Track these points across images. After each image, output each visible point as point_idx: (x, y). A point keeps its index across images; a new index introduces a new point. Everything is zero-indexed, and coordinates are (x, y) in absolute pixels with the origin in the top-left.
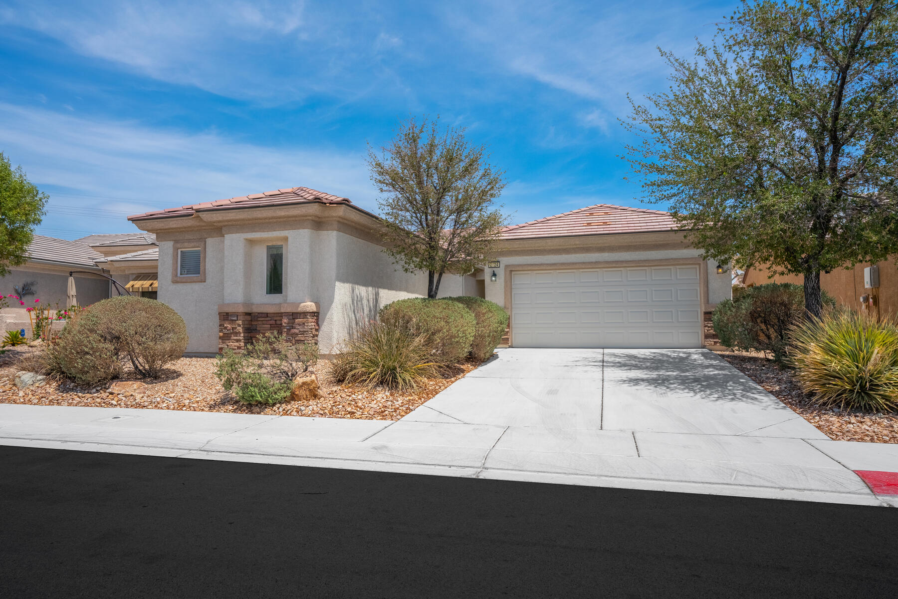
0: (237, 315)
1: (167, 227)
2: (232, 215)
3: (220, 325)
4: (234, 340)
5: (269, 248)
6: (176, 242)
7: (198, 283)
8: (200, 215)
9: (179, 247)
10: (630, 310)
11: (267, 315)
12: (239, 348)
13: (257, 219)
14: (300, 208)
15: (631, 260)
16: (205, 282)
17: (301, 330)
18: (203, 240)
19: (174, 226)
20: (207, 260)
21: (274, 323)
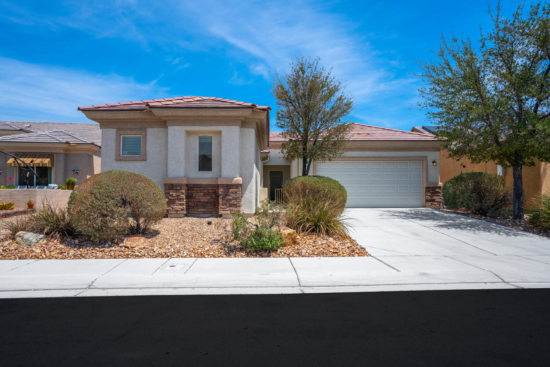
0: (181, 186)
1: (115, 118)
2: (180, 113)
3: (166, 193)
4: (178, 204)
5: (200, 138)
6: (119, 129)
7: (139, 162)
8: (152, 111)
9: (122, 133)
10: (385, 186)
11: (199, 186)
12: (182, 210)
13: (202, 117)
14: (238, 111)
15: (387, 156)
16: (146, 161)
17: (235, 197)
18: (144, 129)
19: (122, 117)
20: (147, 144)
21: (207, 192)
